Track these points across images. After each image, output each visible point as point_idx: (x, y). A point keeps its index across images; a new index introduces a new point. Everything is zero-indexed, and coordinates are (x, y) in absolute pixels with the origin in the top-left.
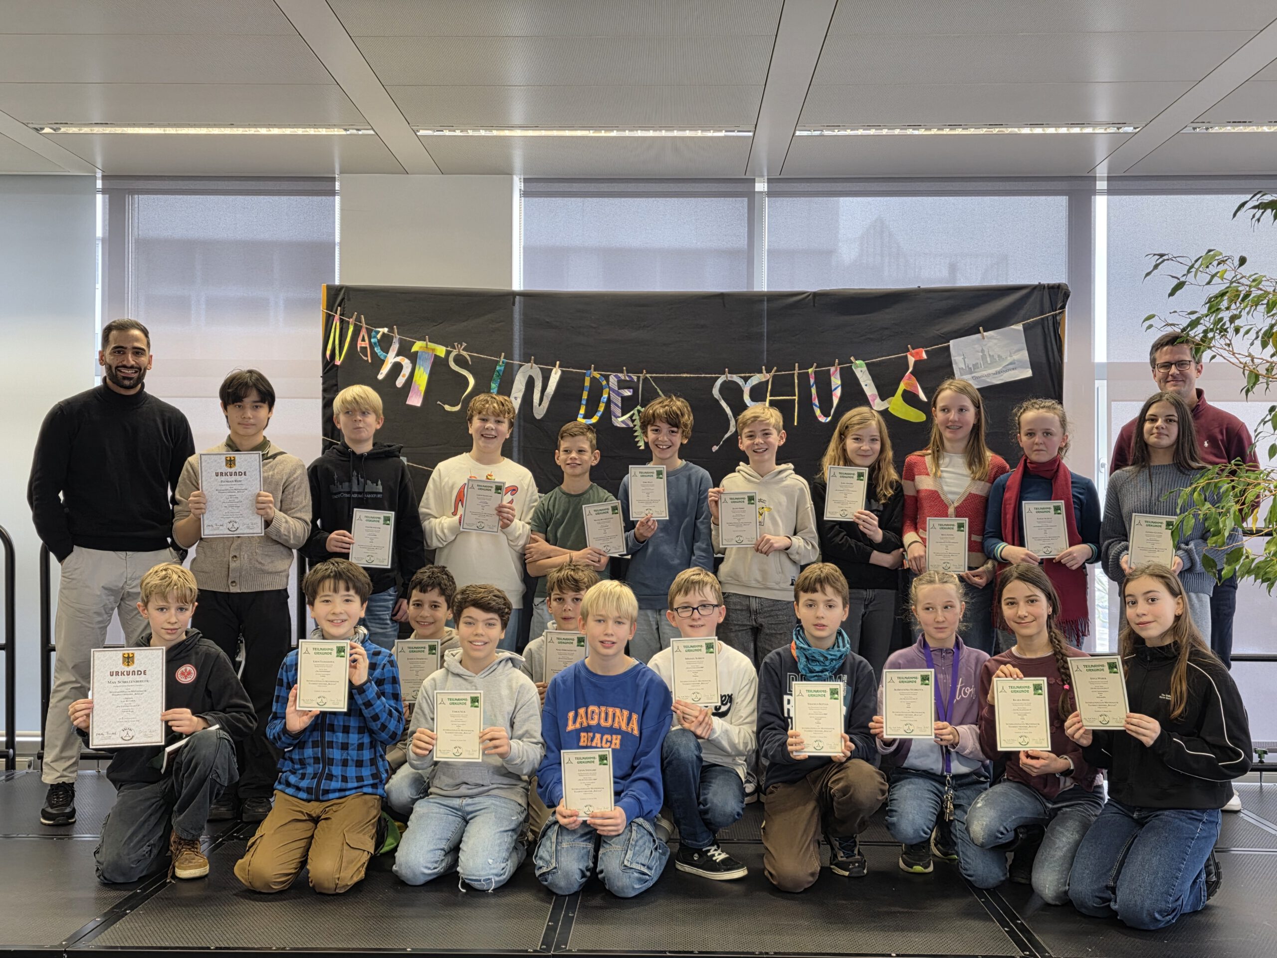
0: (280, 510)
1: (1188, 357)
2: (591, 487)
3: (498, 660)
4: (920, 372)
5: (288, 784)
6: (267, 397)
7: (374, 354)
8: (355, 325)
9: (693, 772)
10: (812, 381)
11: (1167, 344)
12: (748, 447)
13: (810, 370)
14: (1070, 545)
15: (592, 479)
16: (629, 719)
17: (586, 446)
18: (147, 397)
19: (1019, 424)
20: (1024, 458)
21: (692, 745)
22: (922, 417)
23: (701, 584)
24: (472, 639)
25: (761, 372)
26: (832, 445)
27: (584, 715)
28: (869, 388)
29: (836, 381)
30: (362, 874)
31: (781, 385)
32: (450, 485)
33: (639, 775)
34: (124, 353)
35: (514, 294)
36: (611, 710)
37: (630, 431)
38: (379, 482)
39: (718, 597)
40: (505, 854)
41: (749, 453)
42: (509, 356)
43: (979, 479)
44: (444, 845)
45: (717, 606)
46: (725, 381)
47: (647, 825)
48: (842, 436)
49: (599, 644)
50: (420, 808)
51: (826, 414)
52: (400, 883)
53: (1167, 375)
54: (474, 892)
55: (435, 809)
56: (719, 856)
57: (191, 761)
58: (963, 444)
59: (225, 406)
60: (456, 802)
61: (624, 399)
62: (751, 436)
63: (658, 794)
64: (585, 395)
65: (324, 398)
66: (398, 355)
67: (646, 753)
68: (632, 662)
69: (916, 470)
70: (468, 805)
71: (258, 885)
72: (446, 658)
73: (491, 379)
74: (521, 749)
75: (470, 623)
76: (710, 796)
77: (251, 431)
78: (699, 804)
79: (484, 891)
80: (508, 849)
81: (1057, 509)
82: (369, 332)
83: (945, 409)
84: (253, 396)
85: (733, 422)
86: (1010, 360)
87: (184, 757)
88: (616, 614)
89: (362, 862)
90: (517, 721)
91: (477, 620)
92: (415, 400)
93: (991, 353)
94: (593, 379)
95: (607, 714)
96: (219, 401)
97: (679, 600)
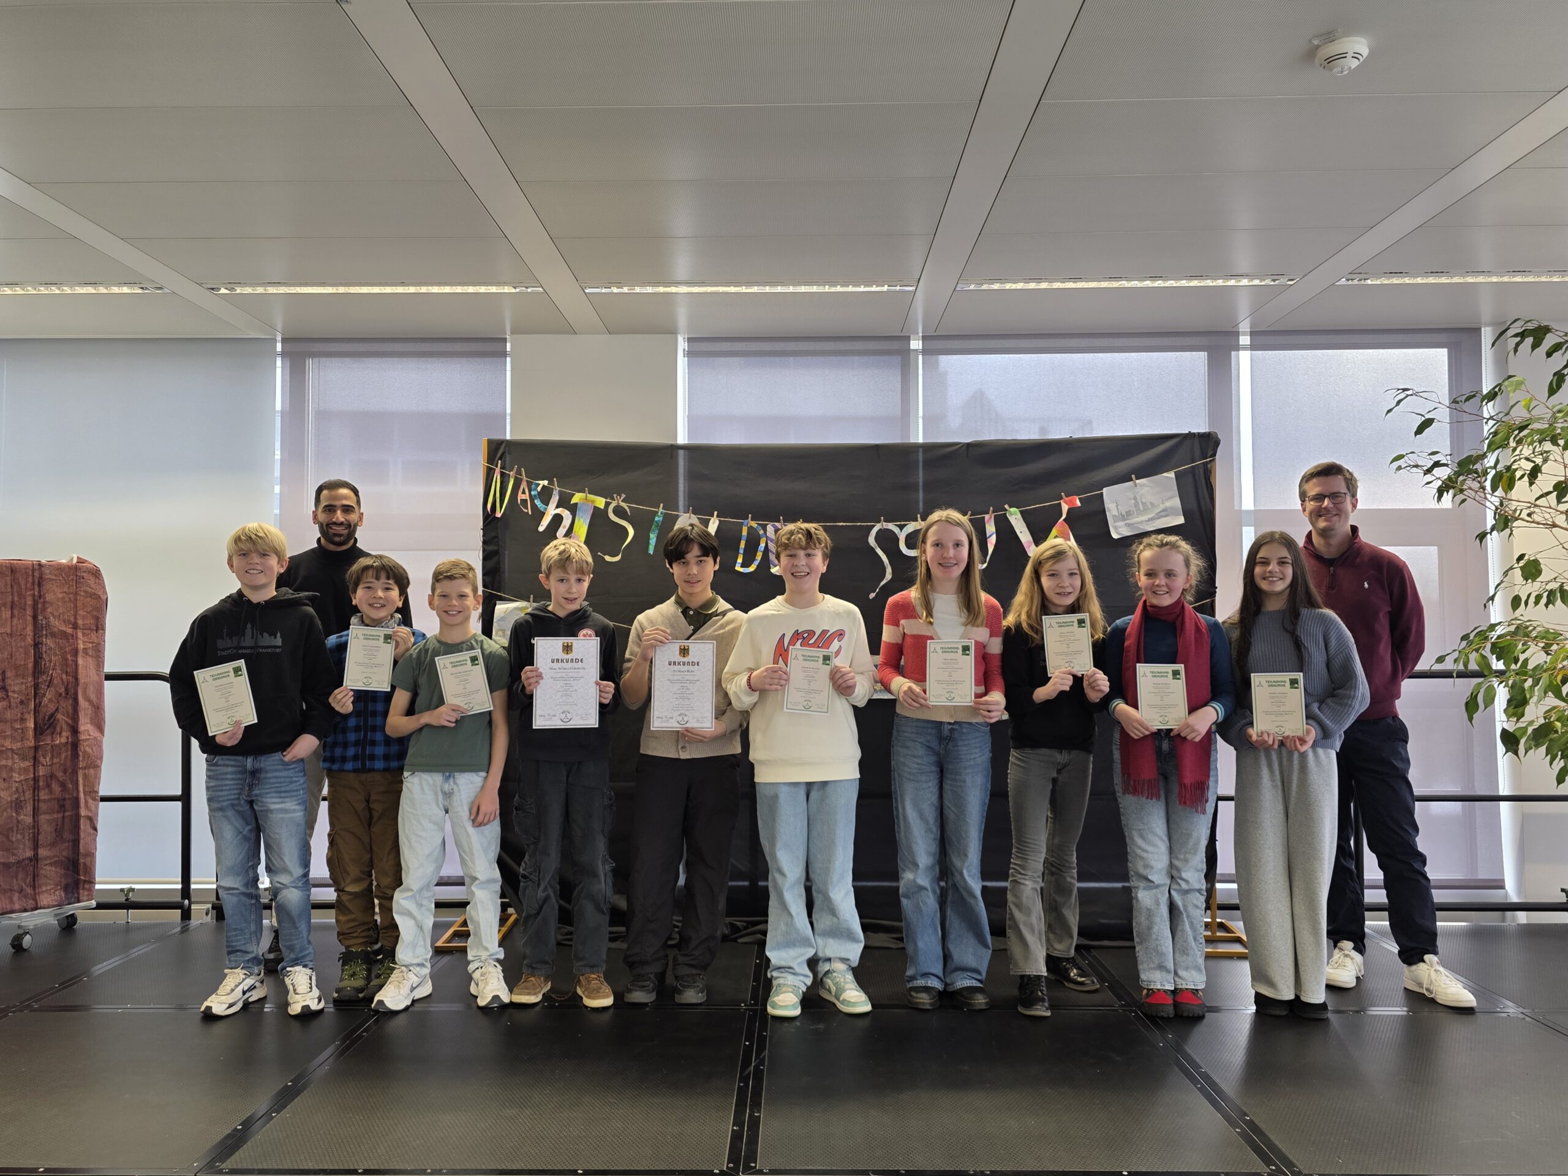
1: (1342, 489)
4: (1073, 519)
8: (516, 479)
11: (1318, 475)
19: (1139, 561)
20: (1143, 601)
28: (1024, 535)
29: (991, 528)
34: (334, 511)
46: (880, 530)
53: (1318, 509)
64: (742, 545)
65: (484, 551)
66: (557, 507)
73: (648, 530)
82: (529, 484)
85: (889, 570)
86: (1162, 507)
93: (1143, 500)
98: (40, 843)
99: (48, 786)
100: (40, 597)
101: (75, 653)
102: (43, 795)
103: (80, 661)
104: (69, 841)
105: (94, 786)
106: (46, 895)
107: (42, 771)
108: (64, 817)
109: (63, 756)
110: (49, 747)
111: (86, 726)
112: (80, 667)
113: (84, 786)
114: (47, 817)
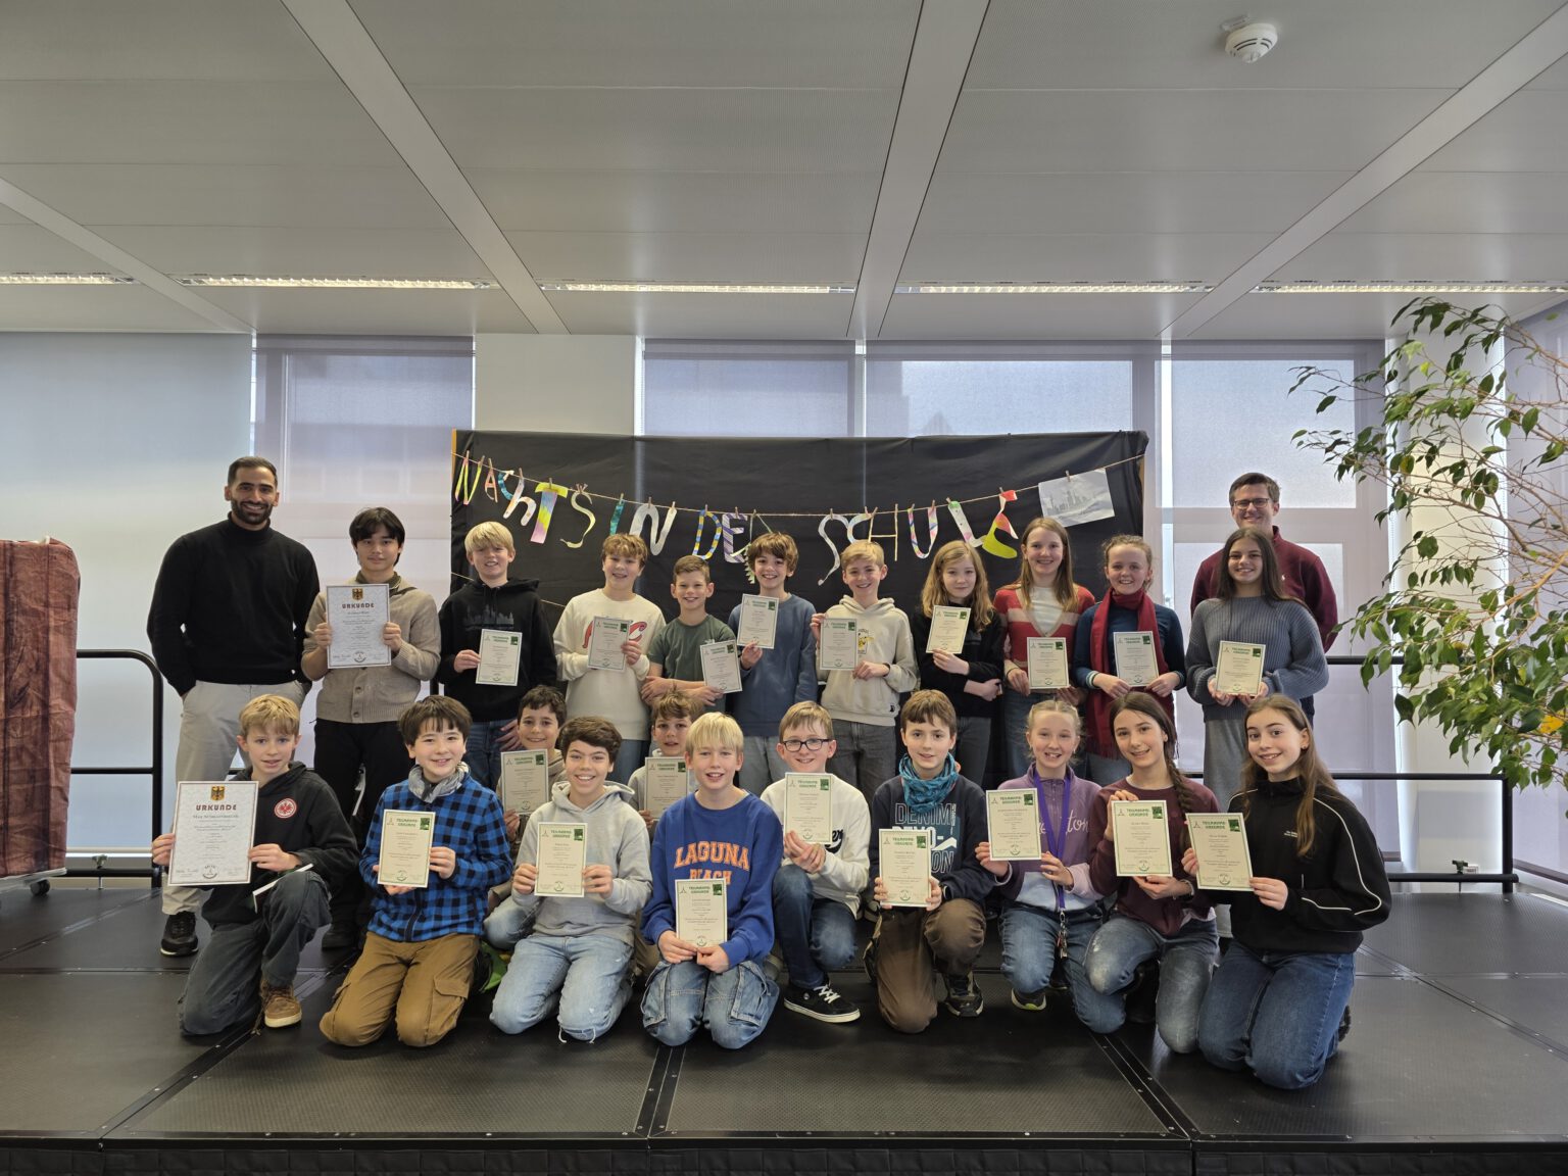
0: (410, 642)
1: (1265, 496)
2: (707, 619)
3: (605, 795)
4: (1010, 511)
5: (380, 924)
6: (397, 533)
7: (500, 495)
8: (483, 468)
9: (804, 909)
10: (911, 520)
11: (1245, 483)
12: (852, 582)
13: (909, 511)
14: (1160, 674)
15: (708, 610)
16: (740, 853)
17: (701, 580)
18: (273, 533)
19: (1107, 557)
20: (1109, 591)
21: (803, 884)
22: (1014, 554)
23: (810, 718)
24: (578, 773)
25: (863, 512)
26: (930, 579)
27: (694, 851)
28: (964, 527)
29: (933, 520)
30: (454, 1022)
31: (882, 525)
32: (582, 617)
33: (749, 912)
34: (251, 489)
35: (633, 439)
36: (721, 846)
37: (741, 566)
38: (511, 615)
39: (828, 732)
40: (607, 1001)
41: (853, 588)
42: (630, 496)
43: (1070, 611)
44: (544, 989)
45: (825, 741)
46: (829, 521)
47: (755, 968)
48: (939, 570)
49: (705, 778)
50: (523, 948)
51: (924, 551)
52: (496, 1031)
53: (1244, 512)
54: (575, 1044)
55: (537, 950)
56: (831, 997)
57: (278, 905)
58: (1051, 579)
59: (355, 543)
60: (559, 942)
61: (736, 537)
62: (855, 572)
63: (768, 932)
64: (699, 534)
65: (453, 536)
66: (523, 495)
67: (754, 889)
68: (743, 793)
69: (1008, 604)
70: (570, 945)
71: (343, 1040)
72: (553, 791)
73: (609, 518)
74: (623, 888)
75: (577, 757)
76: (822, 937)
77: (381, 566)
78: (810, 944)
79: (585, 1041)
80: (611, 995)
81: (1146, 639)
82: (496, 474)
83: (1037, 546)
84: (382, 532)
85: (837, 558)
86: (1094, 501)
87: (272, 901)
88: (720, 745)
89: (454, 1009)
90: (623, 857)
91: (584, 754)
92: (539, 537)
93: (1077, 495)
94: (707, 519)
95: (717, 849)
96: (350, 539)
97: (788, 734)
98: (10, 811)
99: (19, 757)
100: (11, 576)
101: (47, 630)
102: (14, 766)
103: (52, 638)
104: (39, 811)
105: (64, 758)
106: (15, 862)
107: (12, 743)
108: (34, 788)
109: (34, 729)
110: (19, 720)
111: (56, 701)
112: (51, 644)
113: (55, 758)
114: (18, 787)
